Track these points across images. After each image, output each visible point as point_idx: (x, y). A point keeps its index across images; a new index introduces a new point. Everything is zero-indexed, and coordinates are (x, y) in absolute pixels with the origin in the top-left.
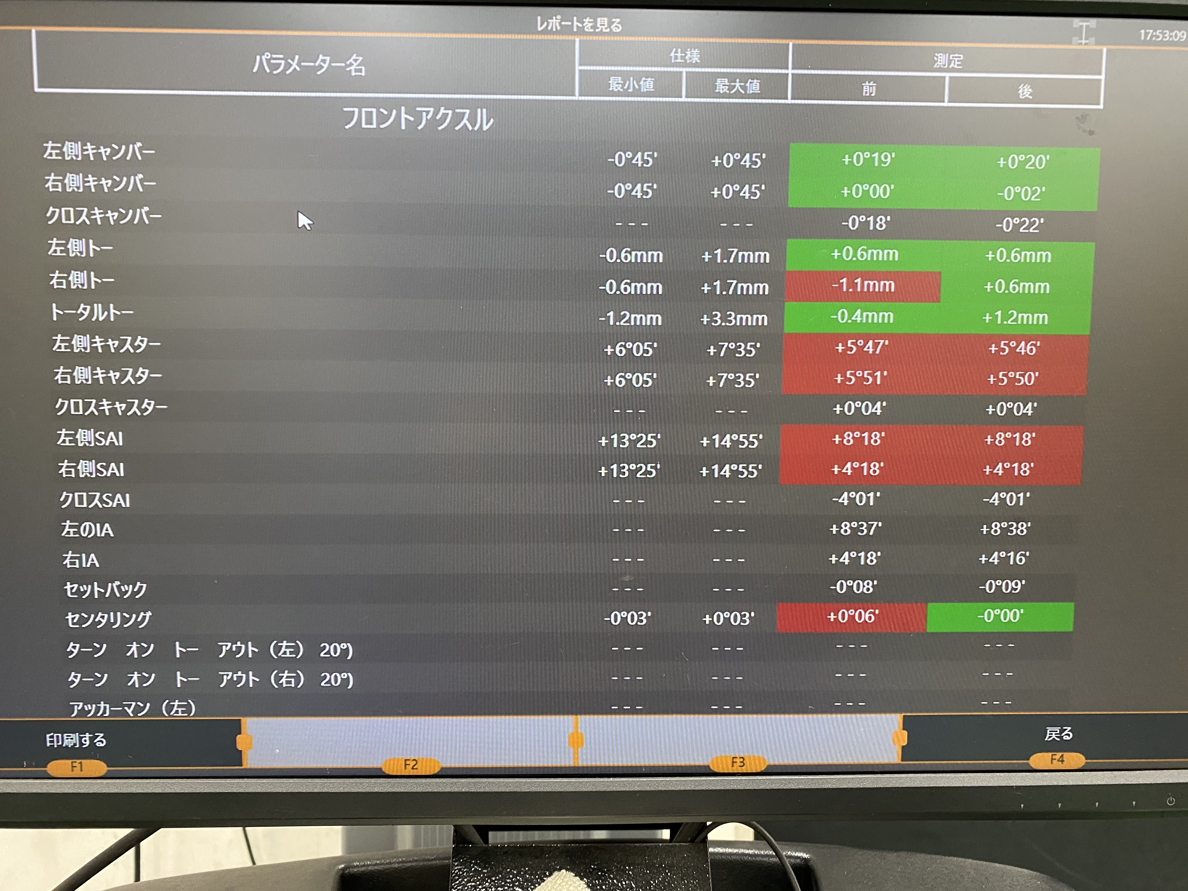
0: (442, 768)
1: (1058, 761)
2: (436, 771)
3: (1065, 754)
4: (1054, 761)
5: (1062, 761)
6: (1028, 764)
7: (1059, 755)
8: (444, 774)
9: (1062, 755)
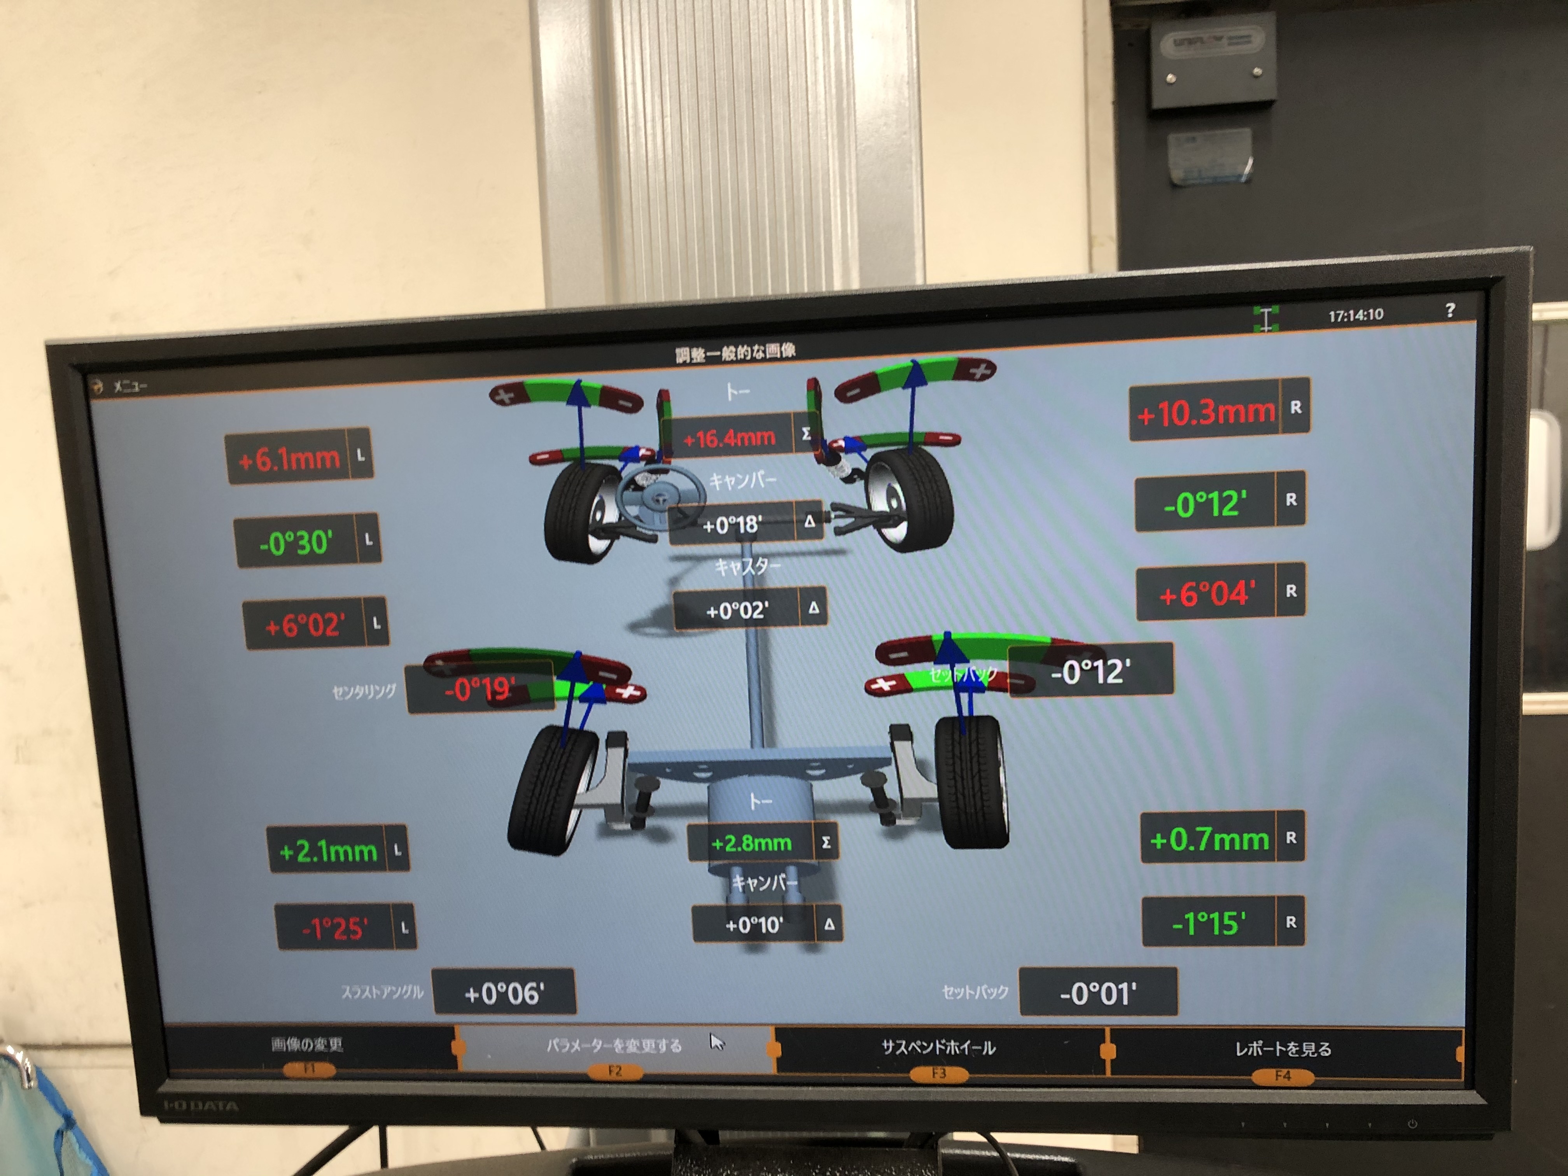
0: (645, 1076)
1: (1284, 1077)
2: (639, 1076)
3: (1290, 1070)
4: (1279, 1078)
5: (1289, 1078)
6: (1250, 1080)
7: (1285, 1071)
8: (648, 1080)
9: (1288, 1072)
